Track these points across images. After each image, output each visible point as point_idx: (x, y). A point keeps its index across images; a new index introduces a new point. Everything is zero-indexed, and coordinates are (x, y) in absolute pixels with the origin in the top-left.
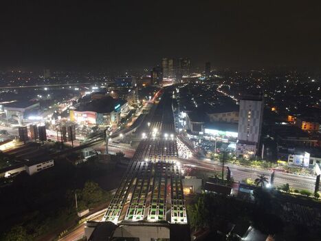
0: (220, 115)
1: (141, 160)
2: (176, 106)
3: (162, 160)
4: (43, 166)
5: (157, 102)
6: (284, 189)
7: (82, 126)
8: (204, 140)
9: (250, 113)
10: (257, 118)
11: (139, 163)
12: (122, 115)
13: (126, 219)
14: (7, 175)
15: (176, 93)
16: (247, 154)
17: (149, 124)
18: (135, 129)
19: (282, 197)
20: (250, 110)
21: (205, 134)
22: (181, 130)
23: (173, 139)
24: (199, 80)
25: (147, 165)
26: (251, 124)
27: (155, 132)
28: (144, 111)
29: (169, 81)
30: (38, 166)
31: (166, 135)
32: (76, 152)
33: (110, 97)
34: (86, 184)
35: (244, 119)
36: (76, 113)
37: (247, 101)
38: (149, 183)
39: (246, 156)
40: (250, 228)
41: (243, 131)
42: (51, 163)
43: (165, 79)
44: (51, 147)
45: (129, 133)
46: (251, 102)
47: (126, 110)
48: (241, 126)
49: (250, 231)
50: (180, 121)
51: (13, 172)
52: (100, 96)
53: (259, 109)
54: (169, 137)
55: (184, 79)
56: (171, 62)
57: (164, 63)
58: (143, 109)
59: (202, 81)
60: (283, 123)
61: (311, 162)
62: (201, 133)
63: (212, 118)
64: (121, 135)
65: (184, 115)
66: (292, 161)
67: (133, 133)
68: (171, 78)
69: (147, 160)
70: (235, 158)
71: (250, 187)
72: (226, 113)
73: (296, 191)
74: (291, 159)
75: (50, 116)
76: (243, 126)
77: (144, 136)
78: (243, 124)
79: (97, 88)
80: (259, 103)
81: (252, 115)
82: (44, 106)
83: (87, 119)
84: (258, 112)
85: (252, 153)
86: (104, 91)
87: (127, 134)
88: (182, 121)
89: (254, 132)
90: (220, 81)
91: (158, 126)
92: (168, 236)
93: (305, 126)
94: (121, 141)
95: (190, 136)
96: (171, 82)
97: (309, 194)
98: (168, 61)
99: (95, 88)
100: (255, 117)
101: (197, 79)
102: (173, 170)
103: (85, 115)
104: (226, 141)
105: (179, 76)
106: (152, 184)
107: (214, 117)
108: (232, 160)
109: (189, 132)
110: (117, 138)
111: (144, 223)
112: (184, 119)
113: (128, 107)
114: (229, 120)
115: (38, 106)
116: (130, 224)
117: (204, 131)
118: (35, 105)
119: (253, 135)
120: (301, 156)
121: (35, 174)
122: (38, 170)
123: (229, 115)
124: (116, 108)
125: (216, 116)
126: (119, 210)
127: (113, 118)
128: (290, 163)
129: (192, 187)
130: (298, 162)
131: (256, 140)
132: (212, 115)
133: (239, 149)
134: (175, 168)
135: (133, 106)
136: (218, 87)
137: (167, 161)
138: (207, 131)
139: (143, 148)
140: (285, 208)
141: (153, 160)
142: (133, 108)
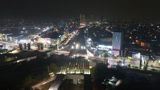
0: (105, 39)
1: (72, 56)
2: (86, 36)
3: (81, 55)
4: (32, 58)
5: (77, 35)
6: (128, 66)
7: (45, 44)
8: (98, 50)
9: (117, 37)
10: (120, 39)
11: (71, 57)
12: (62, 40)
13: (68, 73)
14: (18, 61)
15: (86, 31)
16: (116, 54)
17: (74, 43)
18: (68, 46)
19: (127, 69)
20: (117, 36)
21: (99, 47)
22: (88, 46)
23: (85, 49)
24: (97, 25)
25: (75, 57)
26: (117, 42)
27: (77, 46)
28: (71, 38)
29: (83, 25)
30: (30, 58)
31: (82, 47)
32: (45, 54)
33: (56, 32)
34: (51, 64)
35: (114, 40)
36: (42, 39)
37: (116, 32)
38: (75, 64)
39: (115, 56)
40: (113, 77)
41: (114, 45)
42: (35, 57)
43: (81, 24)
44: (33, 52)
45: (66, 47)
46: (117, 33)
47: (64, 38)
48: (113, 43)
49: (113, 78)
50: (88, 42)
51: (20, 60)
52: (51, 32)
53: (120, 36)
54: (83, 48)
55: (90, 24)
56: (84, 16)
57: (81, 16)
58: (71, 37)
59: (99, 25)
60: (133, 43)
61: (141, 57)
62: (97, 47)
63: (102, 40)
64: (63, 48)
65: (90, 39)
66: (134, 57)
67: (68, 47)
68: (84, 24)
69: (74, 55)
70: (111, 56)
71: (115, 66)
72: (108, 38)
73: (133, 67)
74: (133, 56)
75: (30, 40)
76: (114, 43)
77: (73, 47)
78: (114, 42)
79: (49, 28)
80: (121, 33)
81: (118, 38)
82: (25, 36)
83: (46, 41)
84: (120, 37)
85: (118, 54)
86: (53, 29)
87: (65, 47)
88: (89, 42)
89: (118, 45)
90: (108, 25)
91: (79, 44)
92: (83, 79)
93: (142, 44)
94: (62, 50)
95: (92, 48)
96: (84, 26)
97: (138, 68)
98: (82, 15)
99: (48, 28)
100: (119, 39)
101: (97, 24)
102: (85, 59)
103: (46, 40)
104: (108, 50)
105: (88, 23)
106: (77, 64)
107: (103, 40)
108: (109, 57)
109: (92, 46)
110: (61, 49)
111: (75, 74)
112: (90, 42)
113: (64, 36)
114: (109, 42)
115: (23, 36)
116: (70, 74)
117: (98, 46)
118: (21, 36)
119: (118, 47)
120: (137, 55)
121: (29, 61)
122: (31, 60)
123: (109, 39)
124: (59, 36)
125: (104, 40)
126: (65, 71)
127: (58, 41)
128: (133, 58)
129: (92, 65)
130: (136, 57)
131: (119, 49)
132: (102, 39)
133: (113, 53)
134: (86, 58)
135: (67, 36)
136: (106, 28)
137: (82, 56)
138: (100, 46)
139: (72, 52)
140: (128, 72)
141: (77, 56)
142: (66, 37)
